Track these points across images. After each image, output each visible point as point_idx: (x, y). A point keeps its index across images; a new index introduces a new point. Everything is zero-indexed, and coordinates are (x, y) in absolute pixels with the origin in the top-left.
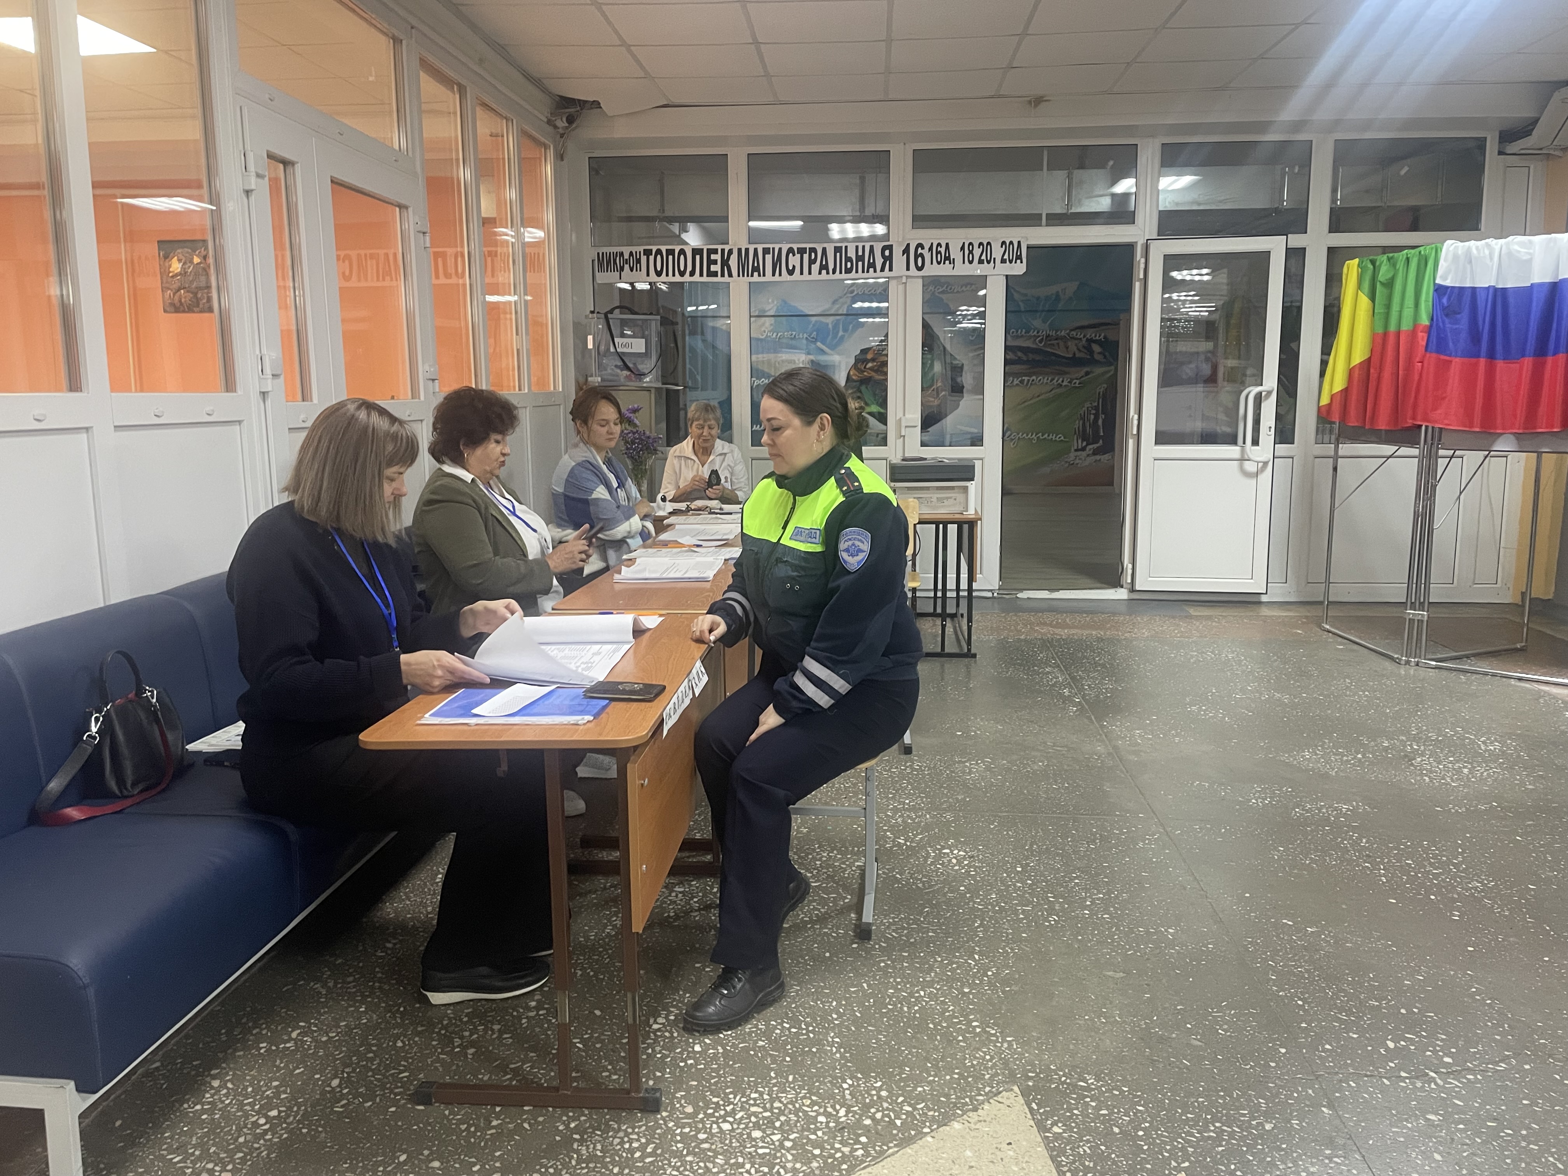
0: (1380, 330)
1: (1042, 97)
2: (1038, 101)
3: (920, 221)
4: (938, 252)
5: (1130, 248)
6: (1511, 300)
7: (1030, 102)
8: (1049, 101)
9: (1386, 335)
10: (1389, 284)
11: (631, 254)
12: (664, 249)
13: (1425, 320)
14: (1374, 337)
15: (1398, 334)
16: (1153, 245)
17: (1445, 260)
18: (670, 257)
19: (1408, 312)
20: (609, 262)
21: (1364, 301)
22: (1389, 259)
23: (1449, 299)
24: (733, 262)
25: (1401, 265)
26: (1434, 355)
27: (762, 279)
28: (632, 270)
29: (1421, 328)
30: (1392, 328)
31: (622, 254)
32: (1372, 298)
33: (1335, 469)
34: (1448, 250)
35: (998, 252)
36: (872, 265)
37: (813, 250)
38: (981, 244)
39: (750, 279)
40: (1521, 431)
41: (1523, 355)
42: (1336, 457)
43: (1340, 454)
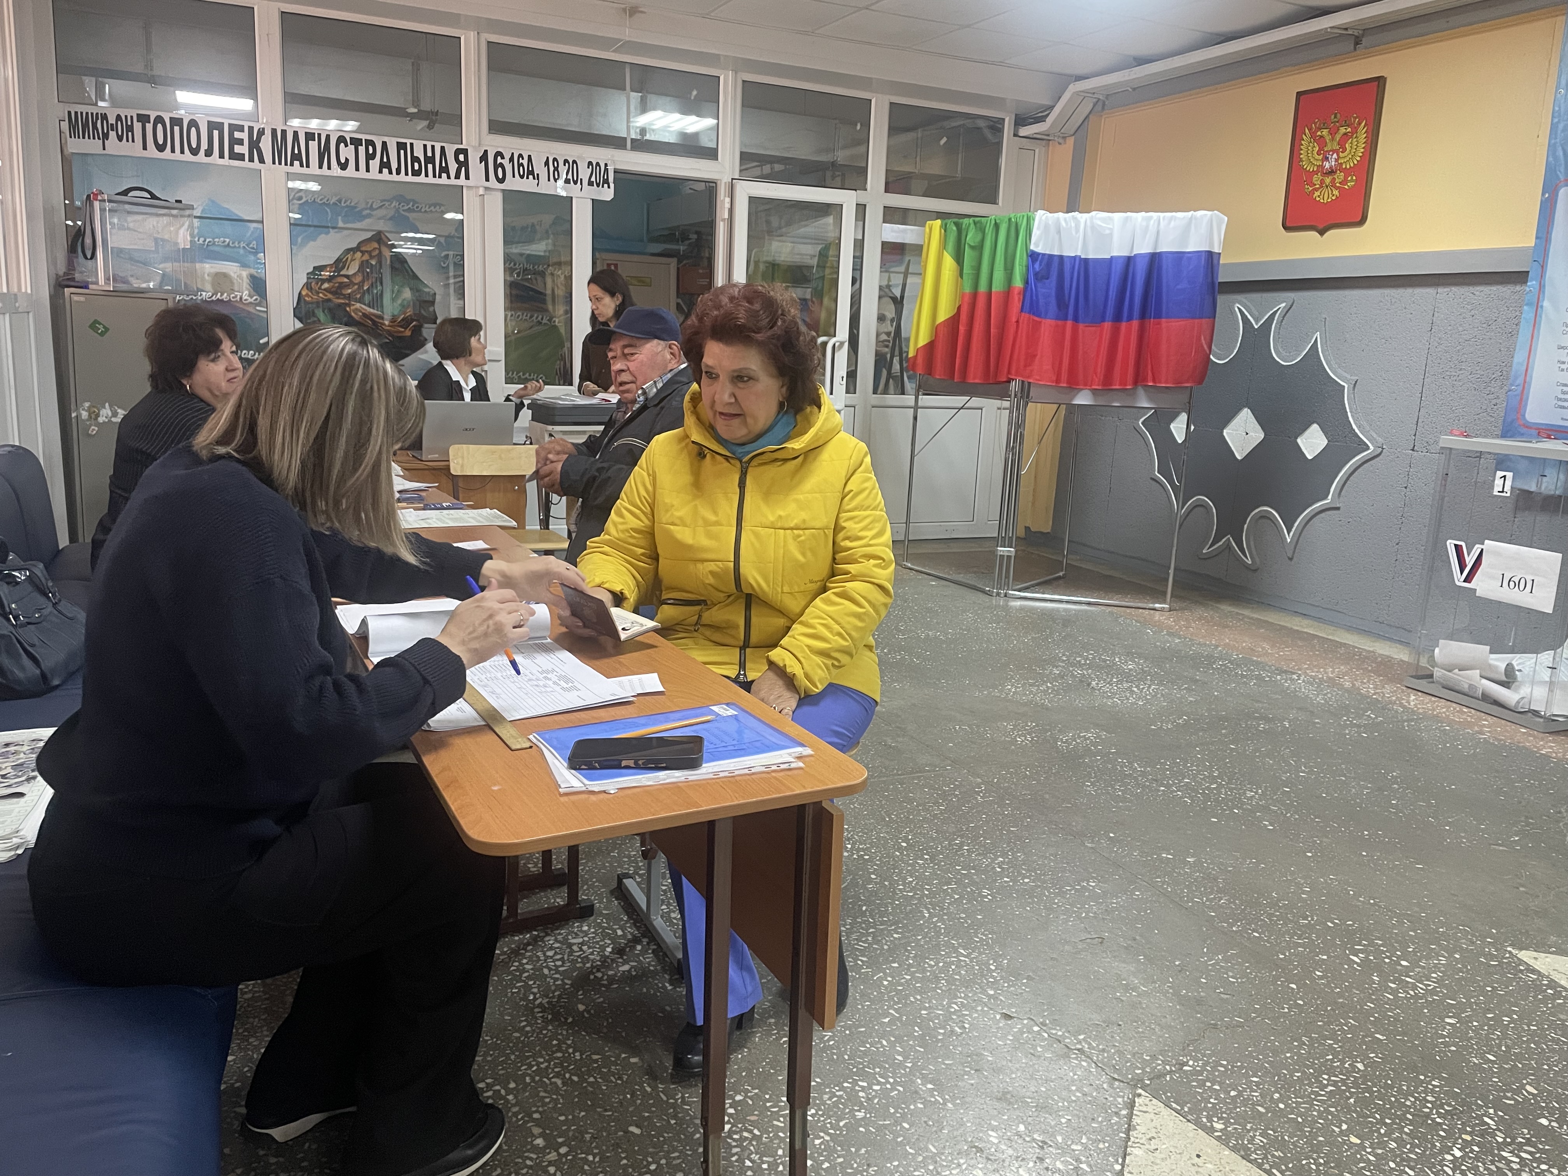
0: (968, 289)
1: (638, 7)
2: (633, 11)
3: (497, 126)
4: (520, 165)
5: (713, 185)
6: (1092, 270)
7: (624, 10)
9: (974, 295)
10: (978, 248)
11: (118, 118)
12: (166, 117)
13: (1018, 282)
14: (961, 295)
15: (989, 293)
16: (738, 185)
17: (1040, 230)
18: (176, 129)
20: (85, 126)
21: (950, 261)
22: (976, 224)
23: (1040, 264)
24: (266, 144)
25: (989, 230)
26: (1027, 315)
27: (304, 170)
28: (120, 139)
29: (1016, 292)
30: (983, 288)
31: (104, 117)
32: (959, 258)
33: (915, 418)
34: (1041, 219)
35: (584, 173)
36: (445, 170)
37: (370, 143)
38: (566, 161)
39: (289, 169)
40: (1100, 388)
41: (1103, 321)
42: (916, 408)
43: (920, 404)
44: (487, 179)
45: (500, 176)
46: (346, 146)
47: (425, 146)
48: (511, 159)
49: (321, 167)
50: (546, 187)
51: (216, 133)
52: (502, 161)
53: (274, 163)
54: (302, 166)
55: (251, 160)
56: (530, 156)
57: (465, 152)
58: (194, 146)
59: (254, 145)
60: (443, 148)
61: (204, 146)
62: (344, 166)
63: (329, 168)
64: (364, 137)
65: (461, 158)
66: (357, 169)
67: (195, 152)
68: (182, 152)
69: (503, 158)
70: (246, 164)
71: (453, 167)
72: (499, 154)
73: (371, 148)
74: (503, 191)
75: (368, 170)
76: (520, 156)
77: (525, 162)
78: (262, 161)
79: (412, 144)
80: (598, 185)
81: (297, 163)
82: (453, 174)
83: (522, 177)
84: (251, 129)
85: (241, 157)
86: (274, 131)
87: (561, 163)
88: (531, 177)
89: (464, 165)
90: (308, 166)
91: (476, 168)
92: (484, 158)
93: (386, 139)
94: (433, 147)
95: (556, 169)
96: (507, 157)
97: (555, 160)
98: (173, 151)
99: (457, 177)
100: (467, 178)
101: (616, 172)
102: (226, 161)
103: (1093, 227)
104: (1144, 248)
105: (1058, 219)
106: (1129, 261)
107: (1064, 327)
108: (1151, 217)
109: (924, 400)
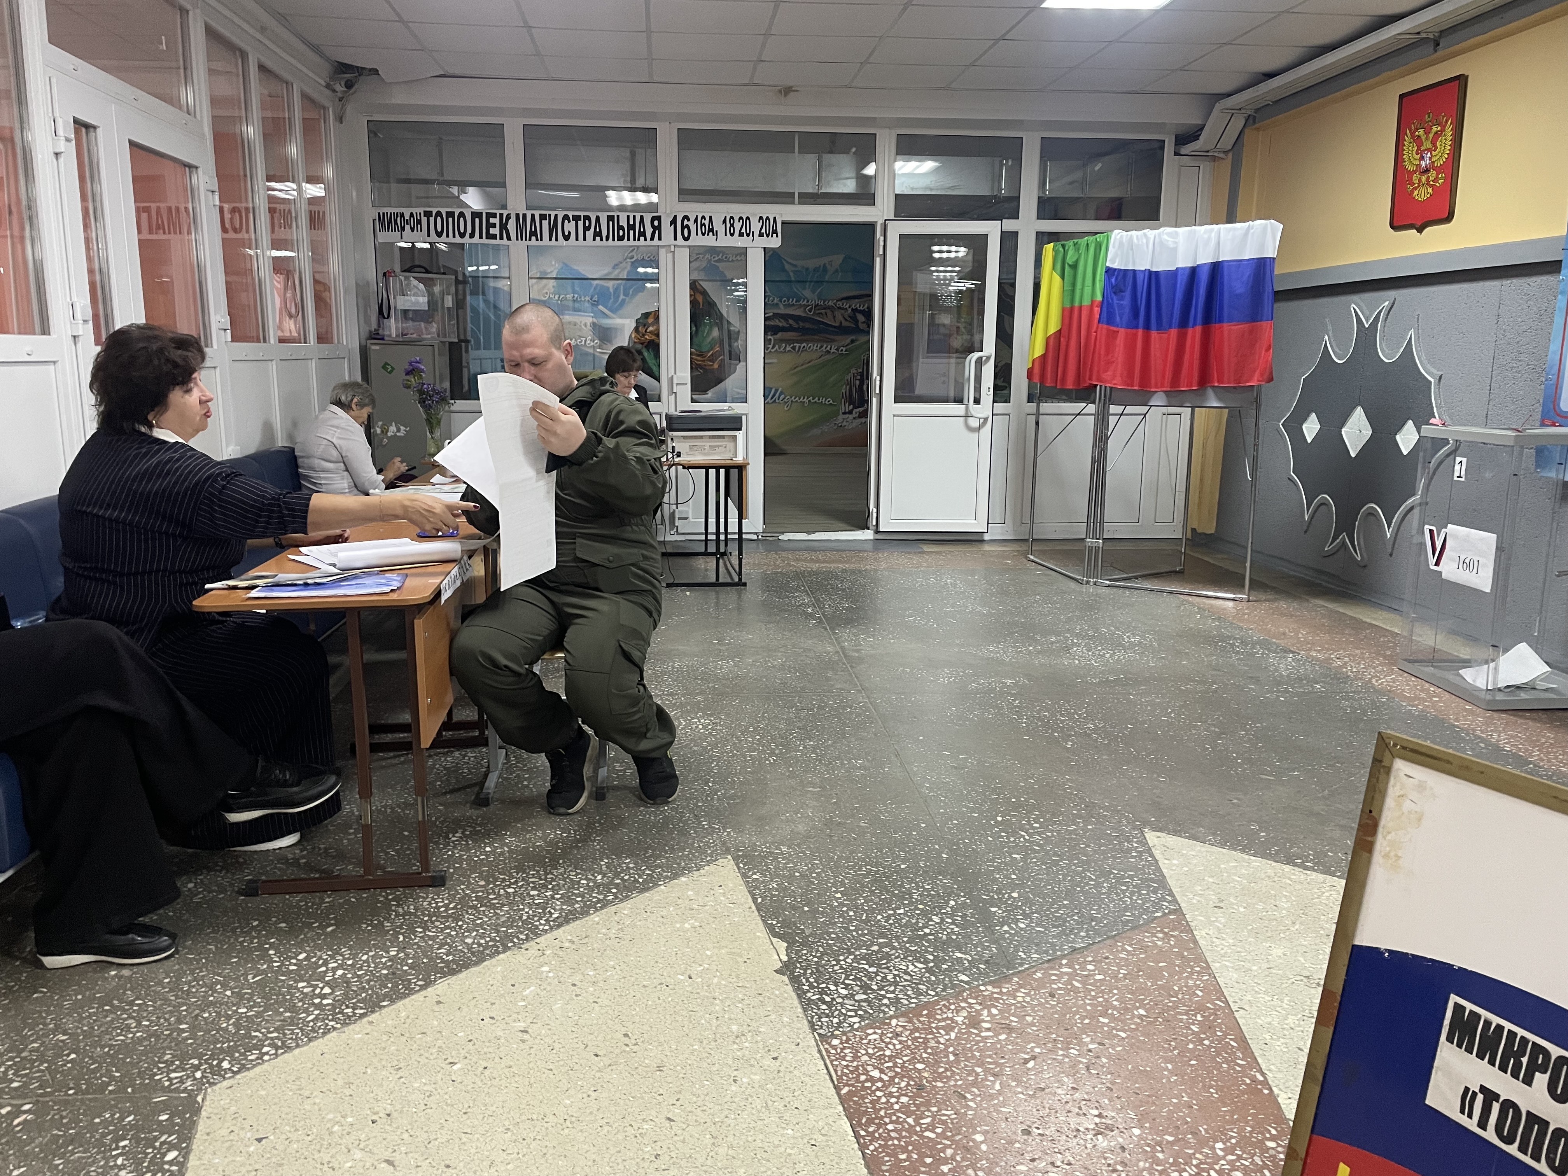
0: (1068, 305)
1: (791, 87)
2: (787, 91)
3: (685, 194)
4: (703, 225)
5: (872, 226)
6: (1163, 282)
7: (780, 91)
8: (797, 91)
9: (1072, 308)
10: (1074, 267)
11: (412, 215)
12: (444, 211)
13: (1099, 297)
14: (1064, 310)
15: (1080, 308)
16: (890, 225)
17: (1114, 247)
18: (450, 219)
19: (1088, 290)
20: (390, 222)
21: (1057, 278)
22: (1075, 244)
23: (1116, 279)
24: (512, 225)
25: (1082, 250)
26: (1105, 326)
27: (539, 243)
28: (412, 230)
29: (1096, 304)
30: (1077, 304)
31: (402, 215)
32: (1063, 277)
33: (1037, 423)
34: (1115, 239)
35: (756, 226)
36: (643, 234)
37: (587, 218)
38: (741, 218)
39: (528, 243)
40: (1168, 389)
41: (1170, 327)
42: (1038, 414)
43: (1041, 411)
44: (675, 239)
45: (686, 235)
46: (569, 221)
47: (628, 217)
48: (696, 221)
49: (550, 239)
50: (724, 241)
51: (477, 220)
52: (688, 223)
53: (517, 239)
54: (537, 240)
55: (501, 238)
56: (711, 218)
57: (659, 218)
58: (462, 231)
59: (504, 227)
60: (642, 217)
61: (469, 230)
62: (567, 238)
63: (557, 240)
64: (582, 214)
65: (656, 223)
66: (577, 239)
67: (462, 235)
68: (454, 236)
69: (689, 220)
70: (497, 241)
71: (649, 231)
72: (686, 218)
73: (587, 222)
74: (689, 247)
75: (585, 239)
76: (703, 217)
77: (707, 222)
78: (509, 238)
79: (618, 216)
80: (768, 236)
81: (533, 238)
82: (649, 237)
83: (703, 234)
84: (501, 215)
85: (494, 237)
86: (517, 215)
87: (736, 220)
88: (711, 234)
89: (657, 229)
90: (541, 240)
91: (667, 230)
92: (674, 222)
93: (598, 214)
94: (634, 217)
95: (732, 225)
96: (692, 219)
97: (732, 218)
98: (448, 236)
99: (652, 239)
100: (660, 239)
101: (783, 223)
102: (484, 241)
103: (1161, 243)
104: (1205, 258)
105: (1131, 236)
106: (1194, 271)
107: (1136, 335)
108: (1213, 230)
109: (1046, 407)
